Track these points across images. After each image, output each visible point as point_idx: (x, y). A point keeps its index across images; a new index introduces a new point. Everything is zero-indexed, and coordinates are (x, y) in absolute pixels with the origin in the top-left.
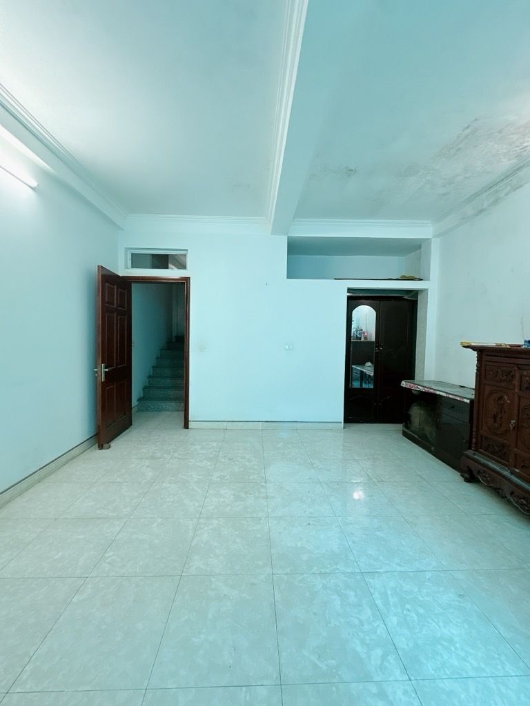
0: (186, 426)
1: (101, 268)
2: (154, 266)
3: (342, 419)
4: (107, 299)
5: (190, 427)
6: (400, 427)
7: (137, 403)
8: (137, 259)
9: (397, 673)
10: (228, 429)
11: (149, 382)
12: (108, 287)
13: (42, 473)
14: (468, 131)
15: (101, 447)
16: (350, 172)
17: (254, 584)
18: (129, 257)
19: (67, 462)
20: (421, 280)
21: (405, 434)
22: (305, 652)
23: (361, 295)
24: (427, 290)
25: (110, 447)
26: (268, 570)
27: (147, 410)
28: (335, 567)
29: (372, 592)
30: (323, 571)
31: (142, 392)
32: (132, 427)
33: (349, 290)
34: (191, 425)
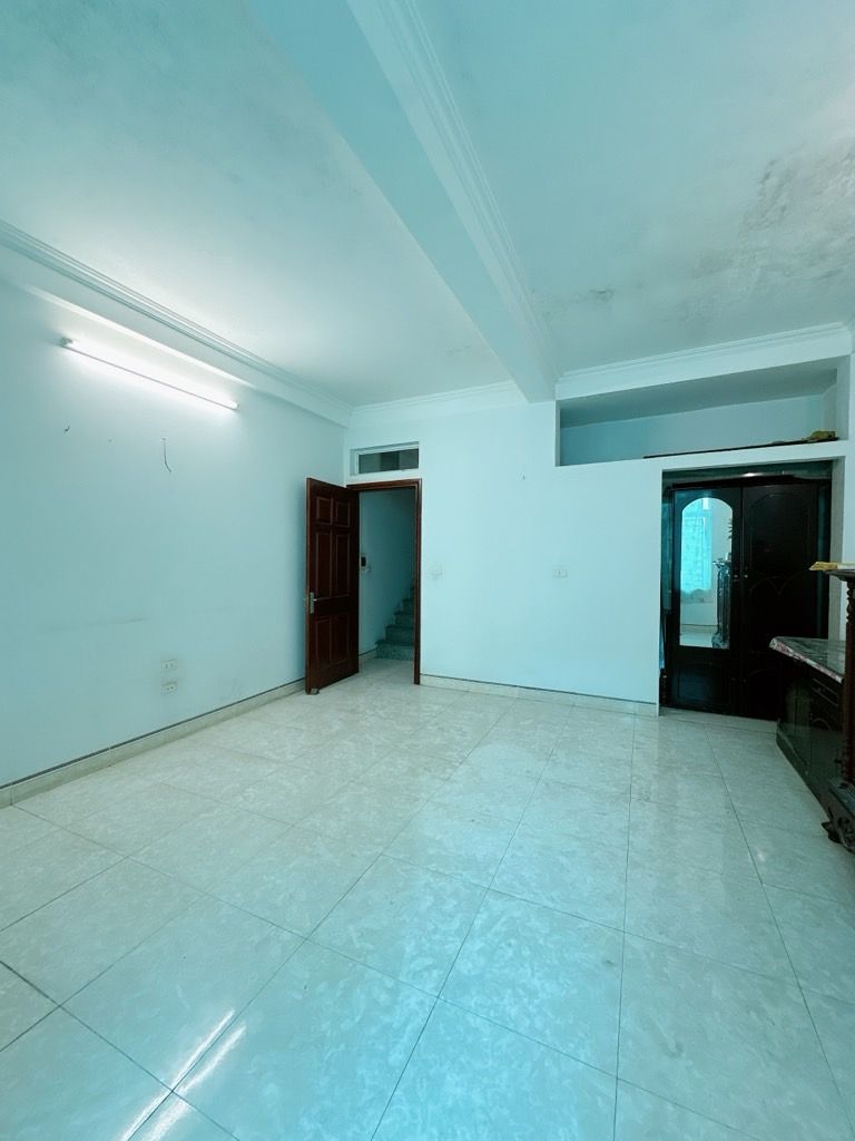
0: (417, 681)
1: (311, 481)
2: (384, 468)
3: (656, 699)
4: (318, 516)
5: (421, 682)
6: (771, 727)
7: (375, 646)
8: (367, 462)
9: (429, 987)
10: (469, 690)
11: (396, 621)
12: (321, 501)
13: (241, 707)
14: (774, 181)
15: (309, 691)
16: (603, 295)
17: (353, 856)
18: (357, 460)
19: (270, 702)
20: (836, 439)
21: (780, 742)
22: (351, 928)
23: (716, 478)
24: (844, 457)
25: (318, 693)
26: (380, 849)
27: (387, 657)
28: (459, 871)
29: (481, 910)
30: (441, 870)
31: (384, 632)
32: (359, 674)
33: (666, 474)
34: (423, 679)
